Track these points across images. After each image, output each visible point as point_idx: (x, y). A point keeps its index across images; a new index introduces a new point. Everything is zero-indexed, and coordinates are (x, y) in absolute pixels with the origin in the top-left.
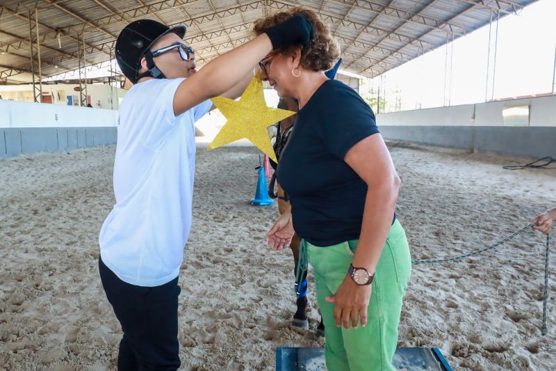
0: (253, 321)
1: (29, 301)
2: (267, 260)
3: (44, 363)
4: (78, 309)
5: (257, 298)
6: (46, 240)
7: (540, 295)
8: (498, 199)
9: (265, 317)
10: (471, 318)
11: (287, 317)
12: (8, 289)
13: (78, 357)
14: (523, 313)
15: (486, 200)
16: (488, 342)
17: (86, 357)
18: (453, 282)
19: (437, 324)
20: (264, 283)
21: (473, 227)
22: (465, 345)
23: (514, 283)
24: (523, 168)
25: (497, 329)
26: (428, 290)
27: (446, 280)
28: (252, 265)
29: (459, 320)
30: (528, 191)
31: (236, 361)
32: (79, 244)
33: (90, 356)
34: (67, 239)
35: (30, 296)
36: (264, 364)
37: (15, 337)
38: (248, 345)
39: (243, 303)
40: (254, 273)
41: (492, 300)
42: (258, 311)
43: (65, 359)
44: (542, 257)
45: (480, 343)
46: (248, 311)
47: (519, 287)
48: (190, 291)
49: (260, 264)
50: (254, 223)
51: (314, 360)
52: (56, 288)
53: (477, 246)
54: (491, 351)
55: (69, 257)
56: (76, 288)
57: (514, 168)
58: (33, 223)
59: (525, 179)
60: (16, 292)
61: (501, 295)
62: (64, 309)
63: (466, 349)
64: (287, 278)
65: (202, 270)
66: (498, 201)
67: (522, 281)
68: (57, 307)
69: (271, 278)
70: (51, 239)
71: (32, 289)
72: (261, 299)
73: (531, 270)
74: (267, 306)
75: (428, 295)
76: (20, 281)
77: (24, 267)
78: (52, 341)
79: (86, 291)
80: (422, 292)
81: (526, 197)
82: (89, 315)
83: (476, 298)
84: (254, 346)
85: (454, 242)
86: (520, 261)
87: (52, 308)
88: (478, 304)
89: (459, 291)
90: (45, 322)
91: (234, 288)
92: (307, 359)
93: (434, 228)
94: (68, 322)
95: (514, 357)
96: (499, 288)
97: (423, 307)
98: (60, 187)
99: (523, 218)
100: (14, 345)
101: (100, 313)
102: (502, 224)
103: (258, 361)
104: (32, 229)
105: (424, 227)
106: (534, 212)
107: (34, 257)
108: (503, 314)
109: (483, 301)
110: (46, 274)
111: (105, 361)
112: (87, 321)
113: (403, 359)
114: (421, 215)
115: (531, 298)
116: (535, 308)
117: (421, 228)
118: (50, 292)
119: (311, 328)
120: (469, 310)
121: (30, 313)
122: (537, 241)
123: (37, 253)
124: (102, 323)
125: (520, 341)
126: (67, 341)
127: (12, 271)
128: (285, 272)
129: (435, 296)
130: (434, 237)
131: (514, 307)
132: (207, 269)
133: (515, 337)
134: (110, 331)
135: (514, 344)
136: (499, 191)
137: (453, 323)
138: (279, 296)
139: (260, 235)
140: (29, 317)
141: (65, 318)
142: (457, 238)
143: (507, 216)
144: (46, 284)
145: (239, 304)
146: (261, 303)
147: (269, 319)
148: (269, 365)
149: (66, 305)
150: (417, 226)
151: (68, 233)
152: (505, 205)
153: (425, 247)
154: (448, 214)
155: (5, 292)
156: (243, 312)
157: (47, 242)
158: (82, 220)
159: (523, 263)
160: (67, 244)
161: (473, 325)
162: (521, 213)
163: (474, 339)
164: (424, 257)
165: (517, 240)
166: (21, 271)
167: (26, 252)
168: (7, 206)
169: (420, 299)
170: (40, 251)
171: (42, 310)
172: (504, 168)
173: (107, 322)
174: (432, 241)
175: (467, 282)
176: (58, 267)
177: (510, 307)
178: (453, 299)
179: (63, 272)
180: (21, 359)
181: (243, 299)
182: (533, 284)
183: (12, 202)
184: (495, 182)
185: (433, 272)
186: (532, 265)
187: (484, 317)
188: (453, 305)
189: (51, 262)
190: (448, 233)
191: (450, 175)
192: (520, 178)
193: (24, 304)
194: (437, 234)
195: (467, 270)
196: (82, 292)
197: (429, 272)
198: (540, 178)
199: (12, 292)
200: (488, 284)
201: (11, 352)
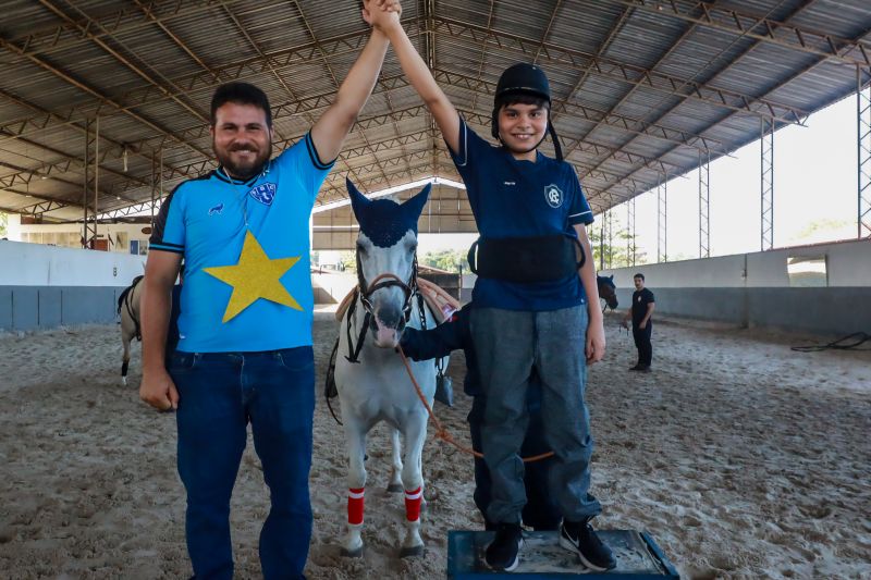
1: (102, 513)
6: (114, 439)
7: (819, 511)
8: (777, 391)
10: (718, 538)
12: (71, 499)
15: (759, 393)
18: (699, 495)
19: (669, 544)
21: (735, 428)
23: (785, 497)
24: (822, 349)
26: (659, 504)
27: (687, 493)
29: (701, 539)
30: (824, 381)
32: (161, 445)
34: (142, 439)
35: (102, 507)
37: (91, 553)
41: (749, 517)
44: (831, 467)
47: (792, 502)
48: (325, 504)
52: (137, 498)
53: (739, 452)
55: (150, 461)
57: (807, 349)
58: (90, 419)
59: (823, 365)
60: (81, 502)
61: (765, 511)
62: (152, 522)
66: (777, 393)
67: (797, 495)
68: (141, 521)
70: (120, 440)
71: (104, 498)
73: (813, 482)
74: (433, 523)
75: (659, 510)
76: (85, 489)
77: (87, 472)
78: (140, 558)
80: (651, 507)
81: (820, 389)
83: (727, 514)
85: (706, 446)
86: (799, 471)
87: (135, 522)
88: (730, 521)
89: (706, 507)
93: (676, 429)
96: (764, 502)
99: (812, 417)
100: (91, 563)
102: (779, 424)
104: (89, 427)
105: (664, 427)
106: (830, 409)
107: (101, 460)
109: (738, 518)
110: (120, 482)
114: (660, 413)
115: (806, 516)
116: (809, 526)
117: (658, 429)
118: (129, 503)
120: (717, 529)
121: (106, 527)
122: (827, 446)
123: (103, 457)
127: (72, 477)
129: (671, 512)
130: (676, 440)
136: (781, 381)
138: (450, 510)
142: (709, 441)
143: (788, 414)
144: (122, 493)
149: (153, 517)
151: (143, 432)
152: (787, 400)
153: (661, 452)
154: (700, 411)
155: (66, 502)
157: (114, 442)
159: (802, 473)
160: (144, 446)
161: (719, 545)
162: (810, 410)
164: (660, 466)
166: (84, 476)
167: (87, 455)
169: (648, 515)
170: (107, 453)
171: (122, 524)
172: (793, 349)
174: (673, 445)
175: (717, 496)
176: (135, 473)
178: (698, 516)
179: (143, 479)
182: (812, 499)
183: (56, 391)
184: (776, 369)
185: (671, 483)
186: (814, 475)
187: (737, 537)
188: (694, 523)
189: (126, 467)
190: (697, 435)
191: (709, 359)
192: (815, 363)
193: (97, 516)
194: (681, 437)
195: (719, 481)
196: (174, 503)
197: (664, 484)
198: (846, 363)
199: (75, 502)
200: (747, 498)
201: (88, 570)
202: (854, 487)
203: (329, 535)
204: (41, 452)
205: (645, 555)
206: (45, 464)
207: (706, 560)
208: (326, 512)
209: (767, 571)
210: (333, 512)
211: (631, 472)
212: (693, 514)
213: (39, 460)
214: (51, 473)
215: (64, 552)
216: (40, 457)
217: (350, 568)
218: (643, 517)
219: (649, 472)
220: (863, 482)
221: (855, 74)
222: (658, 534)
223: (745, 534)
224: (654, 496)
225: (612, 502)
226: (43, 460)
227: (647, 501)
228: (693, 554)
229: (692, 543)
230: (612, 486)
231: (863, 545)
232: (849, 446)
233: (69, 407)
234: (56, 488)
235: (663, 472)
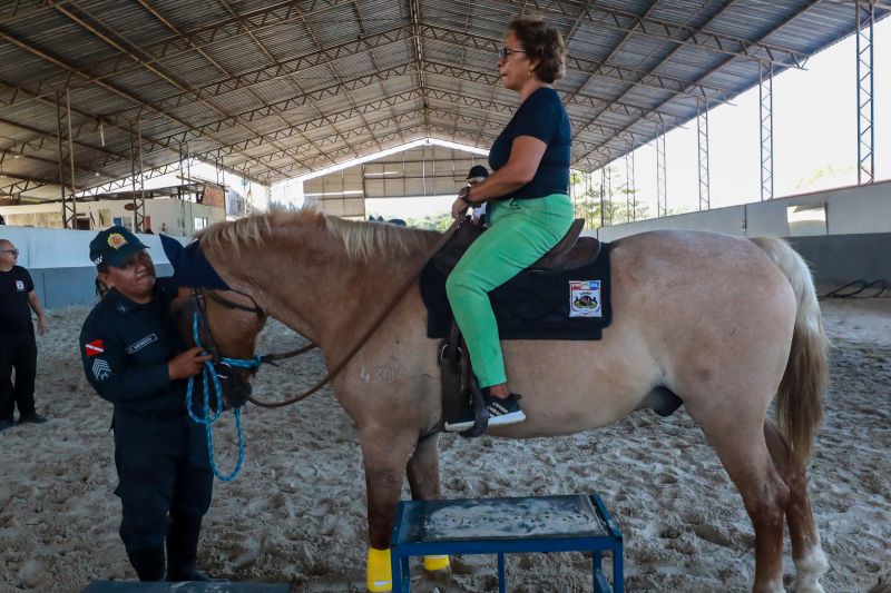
1: (76, 498)
10: (693, 494)
18: (679, 452)
19: (643, 503)
24: (821, 299)
26: (640, 463)
27: (667, 451)
29: (675, 496)
35: (76, 492)
37: (61, 538)
51: (442, 510)
58: (70, 404)
60: (55, 488)
65: (320, 451)
71: (79, 483)
75: (637, 469)
76: (60, 474)
77: (63, 458)
78: (111, 541)
80: (629, 466)
83: (705, 470)
88: (707, 477)
89: (685, 463)
90: (100, 521)
100: (60, 548)
104: (69, 412)
107: (78, 445)
109: (715, 473)
110: (96, 465)
118: (103, 486)
120: (692, 485)
121: (79, 511)
123: (80, 441)
127: (48, 463)
129: (648, 471)
132: (327, 450)
140: (77, 516)
144: (97, 477)
155: (40, 488)
157: (93, 426)
161: (693, 501)
163: (692, 518)
164: (643, 425)
166: (60, 462)
167: (65, 440)
169: (625, 475)
170: (85, 437)
171: (95, 508)
175: (697, 452)
178: (676, 473)
180: (71, 561)
185: (652, 441)
187: (711, 492)
188: (671, 480)
193: (70, 501)
195: (701, 437)
197: (646, 442)
198: (843, 313)
199: (49, 488)
201: (57, 555)
202: (836, 437)
203: (303, 508)
204: (18, 439)
205: (591, 517)
206: (21, 451)
207: (677, 516)
208: (302, 485)
209: (736, 525)
210: (309, 486)
211: (614, 432)
212: (670, 471)
213: (14, 447)
214: (26, 459)
215: (34, 539)
216: (18, 444)
217: (320, 541)
218: (620, 477)
219: (631, 431)
220: (845, 432)
221: (853, 12)
222: (633, 493)
223: (720, 489)
224: (635, 455)
225: (590, 463)
226: (19, 447)
227: (627, 460)
228: (666, 512)
229: (665, 500)
230: (593, 447)
231: (836, 494)
232: (835, 396)
233: (50, 393)
234: (30, 476)
235: (646, 431)
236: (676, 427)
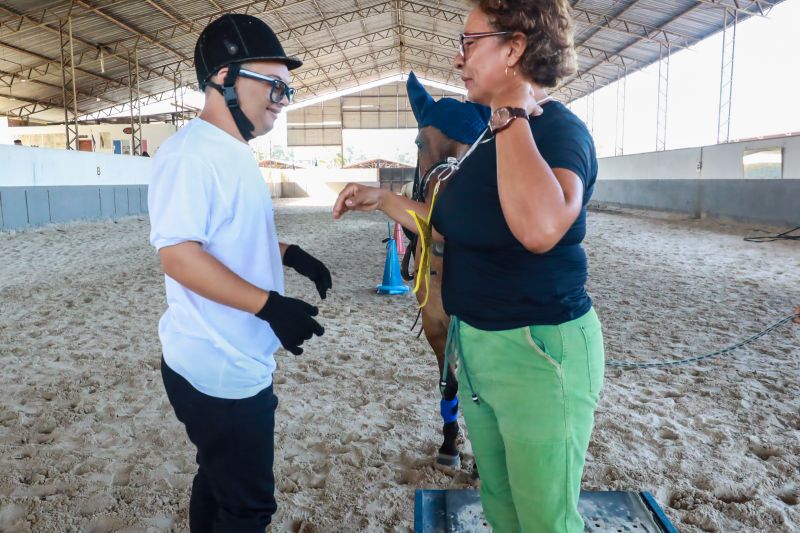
0: (380, 456)
1: (62, 428)
2: (400, 371)
3: (83, 515)
4: (131, 439)
5: (386, 425)
6: (86, 343)
7: (798, 422)
8: (736, 284)
9: (398, 451)
10: (698, 455)
11: (430, 451)
12: (33, 411)
13: (131, 505)
14: (775, 448)
15: (719, 286)
16: (723, 488)
17: (143, 506)
18: (671, 402)
19: (648, 462)
20: (395, 404)
21: (701, 324)
22: (689, 492)
23: (761, 404)
24: (773, 239)
25: (736, 469)
26: (634, 414)
27: (661, 400)
28: (379, 378)
29: (680, 456)
30: (781, 273)
31: (356, 512)
32: (131, 348)
33: (148, 505)
34: (114, 341)
35: (63, 422)
36: (396, 517)
37: (43, 478)
38: (373, 490)
39: (366, 431)
40: (381, 389)
41: (728, 429)
42: (387, 443)
43: (113, 508)
45: (712, 489)
46: (373, 442)
47: (769, 410)
48: (289, 414)
49: (391, 376)
50: (381, 320)
51: (469, 508)
52: (100, 410)
54: (728, 501)
55: (118, 367)
56: (127, 410)
57: (759, 240)
58: (66, 320)
59: (777, 256)
60: (43, 416)
61: (742, 421)
62: (111, 439)
63: (690, 498)
64: (428, 396)
65: (307, 384)
66: (736, 287)
67: (774, 402)
68: (101, 436)
69: (406, 396)
70: (92, 342)
71: (66, 411)
72: (392, 427)
73: (786, 386)
74: (400, 436)
75: (633, 420)
76: (49, 400)
77: (54, 380)
78: (94, 483)
79: (141, 414)
80: (625, 416)
81: (777, 281)
82: (147, 448)
83: (705, 426)
84: (382, 492)
85: (672, 345)
86: (770, 373)
87: (94, 438)
88: (708, 433)
89: (681, 415)
90: (84, 458)
91: (352, 410)
92: (459, 506)
93: (642, 326)
94: (117, 456)
95: (762, 510)
96: (739, 411)
97: (627, 438)
98: (105, 269)
99: (774, 312)
100: (43, 489)
101: (162, 445)
102: (743, 320)
103: (388, 513)
104: (65, 328)
105: (628, 325)
106: (790, 303)
107: (69, 367)
108: (745, 448)
109: (716, 430)
110: (86, 391)
111: (170, 512)
112: (144, 456)
113: (599, 506)
114: (623, 308)
115: (787, 426)
116: (792, 440)
117: (624, 325)
118: (91, 415)
119: (464, 466)
120: (695, 443)
121: (64, 444)
122: (794, 344)
123: (73, 362)
124: (165, 459)
125: (770, 488)
126: (115, 484)
127: (38, 386)
128: (425, 389)
129: (644, 423)
130: (642, 338)
131: (761, 438)
132: (314, 383)
133: (763, 481)
134: (176, 470)
135: (761, 491)
136: (738, 273)
137: (672, 461)
138: (416, 422)
139: (390, 336)
140: (62, 451)
141: (113, 452)
142: (676, 339)
143: (750, 309)
144: (85, 404)
145: (361, 433)
146: (392, 432)
147: (403, 454)
148: (404, 518)
149: (114, 433)
150: (618, 323)
151: (116, 334)
152: (747, 293)
153: (629, 352)
154: (663, 306)
155: (28, 415)
156: (367, 444)
157: (86, 346)
158: (136, 315)
159: (773, 375)
160: (115, 349)
161: (700, 463)
162: (771, 304)
163: (703, 483)
164: (628, 368)
165: (766, 344)
166: (50, 386)
167: (58, 360)
168: (30, 296)
169: (623, 427)
170: (77, 358)
171: (81, 440)
172: (745, 239)
173: (171, 458)
174: (640, 344)
175: (692, 403)
176: (102, 381)
177: (755, 439)
178: (674, 427)
179: (109, 387)
180: (51, 508)
181: (366, 426)
182: (789, 405)
183: (38, 290)
184: (732, 260)
185: (642, 388)
186: (787, 378)
187: (717, 453)
188: (671, 436)
189: (93, 374)
190: (663, 332)
191: (665, 250)
192: (769, 254)
193: (55, 432)
194: (647, 334)
195: (691, 385)
196: (137, 416)
197: (635, 388)
198: (798, 254)
199: (38, 415)
200: (722, 405)
201: (37, 499)
204: (12, 357)
206: (14, 371)
207: (688, 482)
212: (668, 425)
214: (17, 381)
216: (11, 363)
218: (617, 429)
219: (618, 375)
222: (635, 449)
223: (724, 449)
226: (13, 367)
227: (620, 409)
228: (674, 475)
234: (21, 399)
235: (633, 375)
236: (664, 373)
